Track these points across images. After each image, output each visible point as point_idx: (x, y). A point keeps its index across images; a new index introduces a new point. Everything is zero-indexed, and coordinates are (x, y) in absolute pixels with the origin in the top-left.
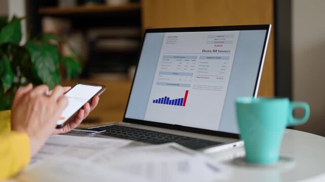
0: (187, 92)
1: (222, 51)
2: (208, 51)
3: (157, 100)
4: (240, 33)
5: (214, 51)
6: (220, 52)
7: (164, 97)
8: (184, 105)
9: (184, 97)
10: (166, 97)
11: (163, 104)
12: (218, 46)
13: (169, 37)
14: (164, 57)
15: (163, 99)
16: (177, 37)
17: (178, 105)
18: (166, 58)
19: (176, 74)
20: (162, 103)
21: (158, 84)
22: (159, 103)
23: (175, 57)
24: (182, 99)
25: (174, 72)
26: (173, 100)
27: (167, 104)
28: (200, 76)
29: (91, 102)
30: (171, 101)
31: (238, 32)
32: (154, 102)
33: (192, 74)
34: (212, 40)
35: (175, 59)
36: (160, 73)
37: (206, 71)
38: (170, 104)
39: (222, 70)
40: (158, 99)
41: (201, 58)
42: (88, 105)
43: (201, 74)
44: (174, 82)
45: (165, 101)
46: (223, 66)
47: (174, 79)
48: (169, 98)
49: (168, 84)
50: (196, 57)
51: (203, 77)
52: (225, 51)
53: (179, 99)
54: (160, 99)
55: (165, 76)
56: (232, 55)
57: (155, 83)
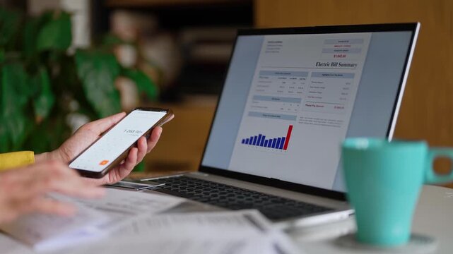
0: (291, 127)
1: (345, 65)
2: (325, 65)
3: (248, 140)
4: (372, 37)
5: (333, 64)
6: (342, 66)
7: (258, 135)
8: (285, 148)
9: (286, 136)
10: (260, 135)
11: (255, 146)
12: (339, 56)
13: (269, 42)
14: (262, 73)
15: (256, 137)
16: (281, 42)
17: (277, 147)
18: (264, 74)
19: (277, 99)
20: (254, 144)
21: (251, 114)
22: (250, 144)
23: (277, 73)
24: (284, 138)
25: (275, 96)
26: (271, 140)
27: (262, 145)
28: (312, 104)
29: (150, 134)
30: (267, 141)
31: (369, 34)
32: (243, 142)
33: (298, 101)
34: (332, 47)
35: (277, 77)
36: (256, 98)
37: (319, 95)
38: (265, 146)
39: (343, 94)
40: (249, 138)
41: (314, 75)
42: (145, 140)
43: (312, 100)
44: (272, 113)
45: (259, 141)
46: (344, 89)
47: (273, 107)
48: (264, 137)
49: (265, 115)
50: (306, 74)
51: (315, 104)
52: (349, 65)
53: (279, 139)
54: (252, 138)
55: (261, 103)
56: (358, 72)
57: (246, 113)
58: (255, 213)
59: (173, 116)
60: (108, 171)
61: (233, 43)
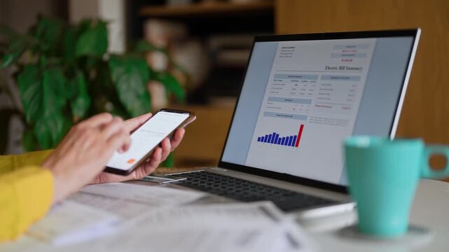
0: (302, 126)
1: (352, 69)
2: (333, 68)
3: (263, 137)
4: (377, 43)
5: (341, 68)
6: (349, 69)
8: (297, 146)
9: (297, 134)
10: (274, 134)
11: (270, 144)
12: (347, 60)
13: (283, 48)
14: (276, 76)
15: (270, 135)
16: (294, 48)
17: (289, 145)
18: (279, 78)
19: (290, 101)
20: (269, 142)
21: (266, 114)
22: (265, 141)
23: (290, 77)
24: (295, 137)
25: (287, 97)
26: (284, 138)
27: (275, 143)
28: (321, 105)
30: (280, 139)
32: (259, 140)
33: (309, 102)
34: (340, 51)
35: (290, 80)
36: (270, 99)
37: (328, 97)
38: (279, 143)
39: (349, 95)
40: (265, 136)
41: (323, 78)
42: (168, 140)
43: (322, 101)
44: (285, 113)
45: (273, 139)
46: (351, 90)
47: (286, 108)
48: (278, 135)
49: (278, 115)
50: (316, 77)
51: (324, 105)
52: (355, 69)
53: (291, 137)
54: (267, 136)
55: (276, 104)
56: (363, 75)
57: (261, 114)
58: (269, 205)
59: (195, 118)
60: (135, 169)
61: (251, 49)
